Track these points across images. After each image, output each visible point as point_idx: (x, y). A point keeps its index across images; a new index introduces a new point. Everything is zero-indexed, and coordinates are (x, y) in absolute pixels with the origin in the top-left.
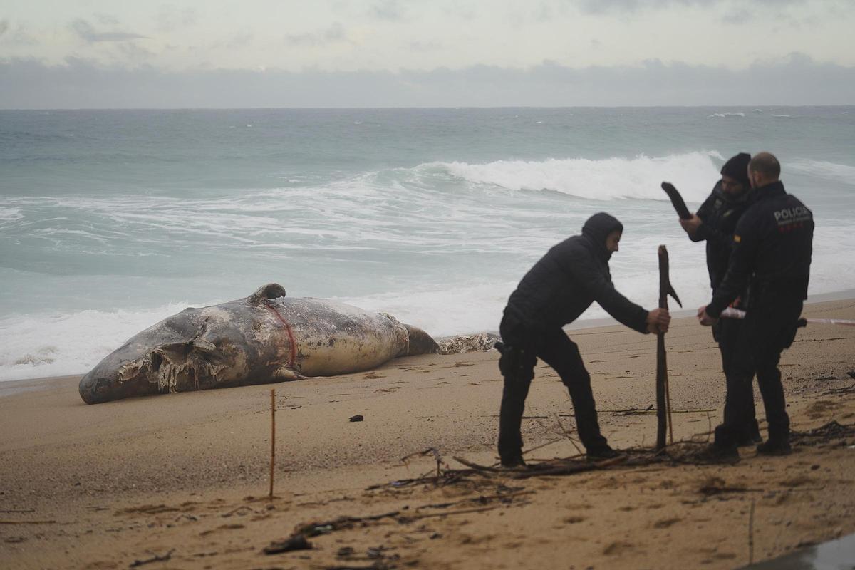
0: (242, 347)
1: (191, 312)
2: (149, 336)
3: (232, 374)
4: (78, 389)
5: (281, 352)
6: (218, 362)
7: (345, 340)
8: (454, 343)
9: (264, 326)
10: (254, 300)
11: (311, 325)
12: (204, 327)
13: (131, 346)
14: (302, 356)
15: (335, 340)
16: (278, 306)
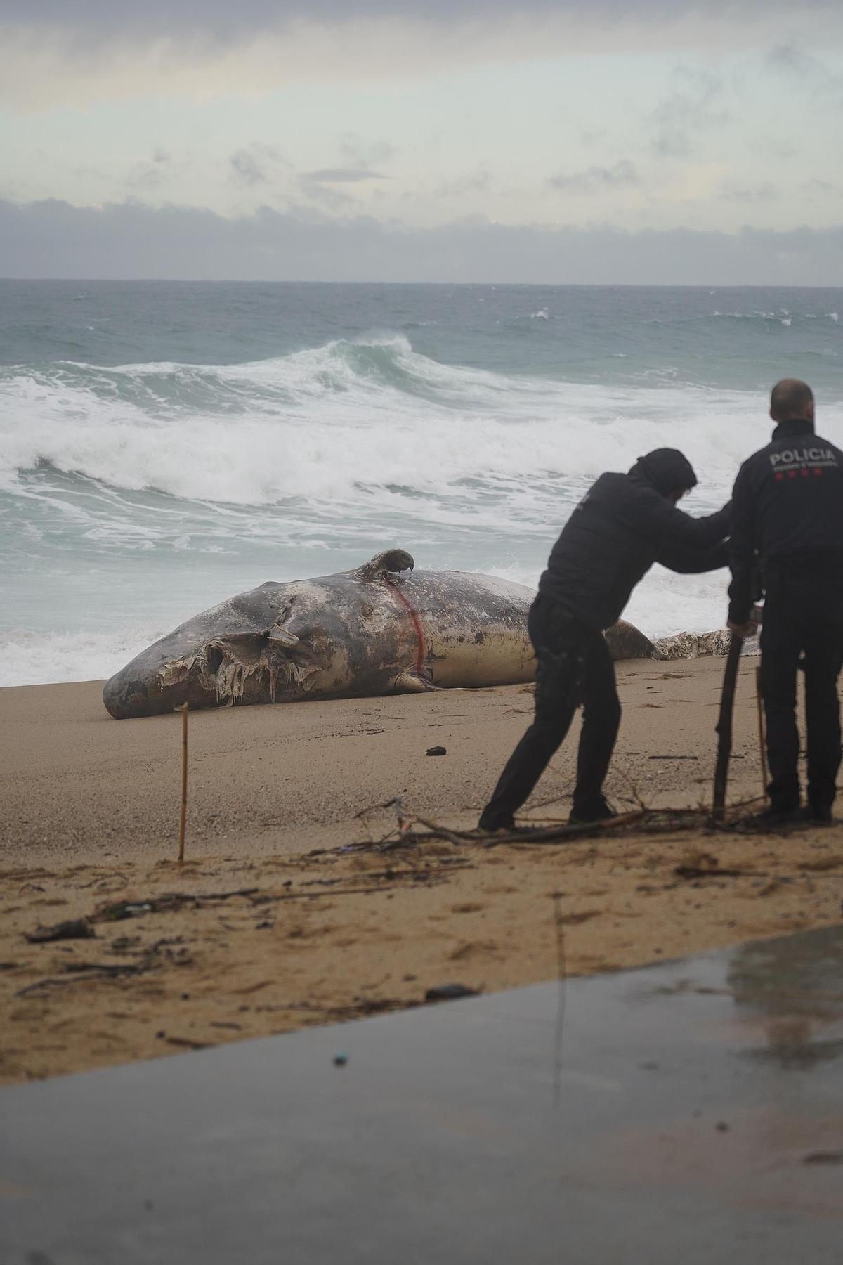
0: (342, 641)
1: (271, 589)
2: (207, 622)
3: (326, 681)
4: (101, 695)
5: (402, 650)
6: (307, 663)
7: (502, 635)
8: (679, 643)
9: (378, 611)
10: (367, 573)
11: (450, 612)
12: (287, 610)
13: (179, 635)
14: (434, 656)
15: (485, 634)
16: (402, 582)
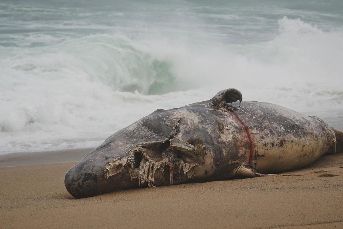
0: (210, 147)
3: (201, 172)
5: (241, 151)
6: (190, 161)
7: (292, 142)
9: (227, 128)
10: (216, 104)
11: (265, 127)
12: (177, 127)
14: (258, 156)
15: (284, 141)
16: (235, 109)
